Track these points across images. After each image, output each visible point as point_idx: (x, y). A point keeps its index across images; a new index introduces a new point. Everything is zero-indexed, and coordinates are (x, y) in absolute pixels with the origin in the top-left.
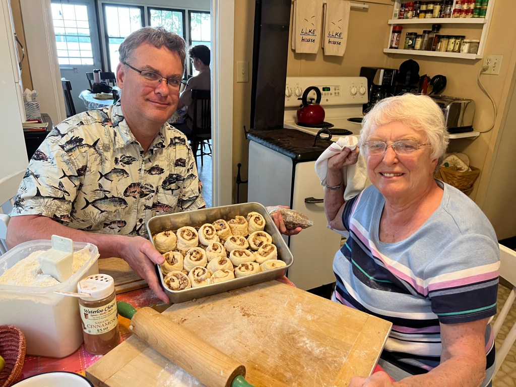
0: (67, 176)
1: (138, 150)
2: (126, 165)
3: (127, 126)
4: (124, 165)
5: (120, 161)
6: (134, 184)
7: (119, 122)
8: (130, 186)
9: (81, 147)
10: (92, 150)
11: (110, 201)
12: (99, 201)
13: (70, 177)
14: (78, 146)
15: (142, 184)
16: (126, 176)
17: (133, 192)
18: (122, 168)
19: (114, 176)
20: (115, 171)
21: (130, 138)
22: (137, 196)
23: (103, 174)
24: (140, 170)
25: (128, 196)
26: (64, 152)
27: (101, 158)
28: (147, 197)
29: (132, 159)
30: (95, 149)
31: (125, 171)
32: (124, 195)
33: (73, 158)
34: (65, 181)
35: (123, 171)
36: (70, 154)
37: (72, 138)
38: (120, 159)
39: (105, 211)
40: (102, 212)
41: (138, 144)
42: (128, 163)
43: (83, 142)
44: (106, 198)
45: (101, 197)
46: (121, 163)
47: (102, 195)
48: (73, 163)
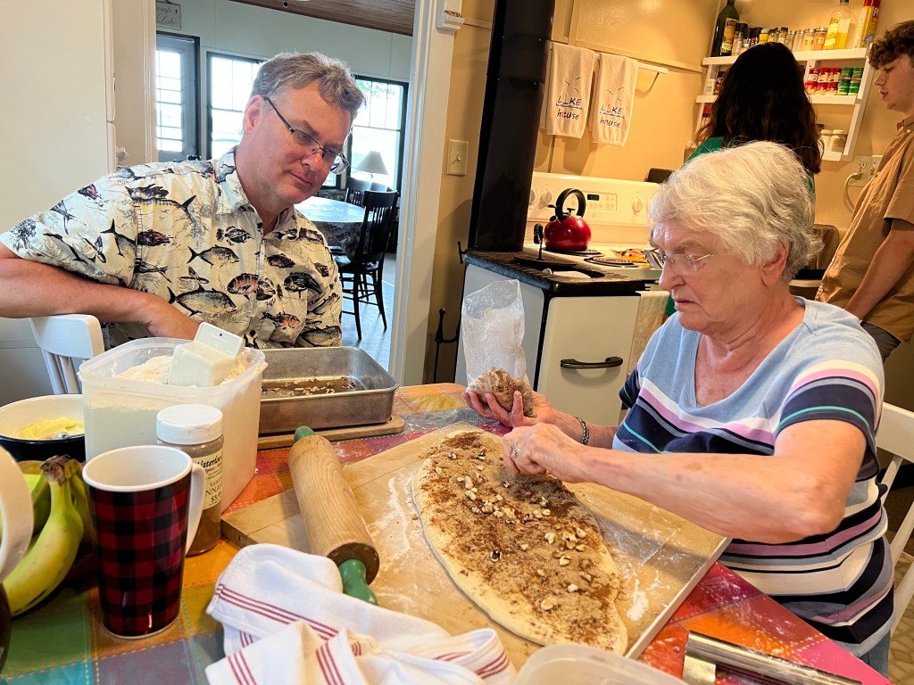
0: (115, 233)
1: (254, 222)
2: (235, 243)
3: (238, 181)
4: (232, 242)
5: (226, 235)
6: (247, 276)
7: (226, 174)
8: (240, 278)
9: (162, 202)
10: (181, 211)
11: (207, 296)
12: (190, 296)
13: (119, 238)
14: (157, 199)
15: (260, 276)
16: (233, 260)
17: (244, 288)
18: (228, 246)
19: (214, 257)
20: (217, 249)
21: (240, 198)
22: (252, 296)
23: (198, 252)
24: (258, 253)
25: (235, 293)
26: (129, 198)
27: (195, 226)
28: (269, 300)
29: (245, 235)
30: (186, 211)
31: (232, 252)
32: (229, 290)
33: (138, 212)
34: (108, 239)
35: (229, 252)
36: (137, 204)
37: (150, 186)
38: (225, 233)
39: (197, 312)
40: (194, 313)
41: (253, 211)
42: (238, 240)
43: (167, 197)
44: (201, 290)
45: (193, 289)
46: (227, 238)
47: (194, 285)
48: (135, 218)
